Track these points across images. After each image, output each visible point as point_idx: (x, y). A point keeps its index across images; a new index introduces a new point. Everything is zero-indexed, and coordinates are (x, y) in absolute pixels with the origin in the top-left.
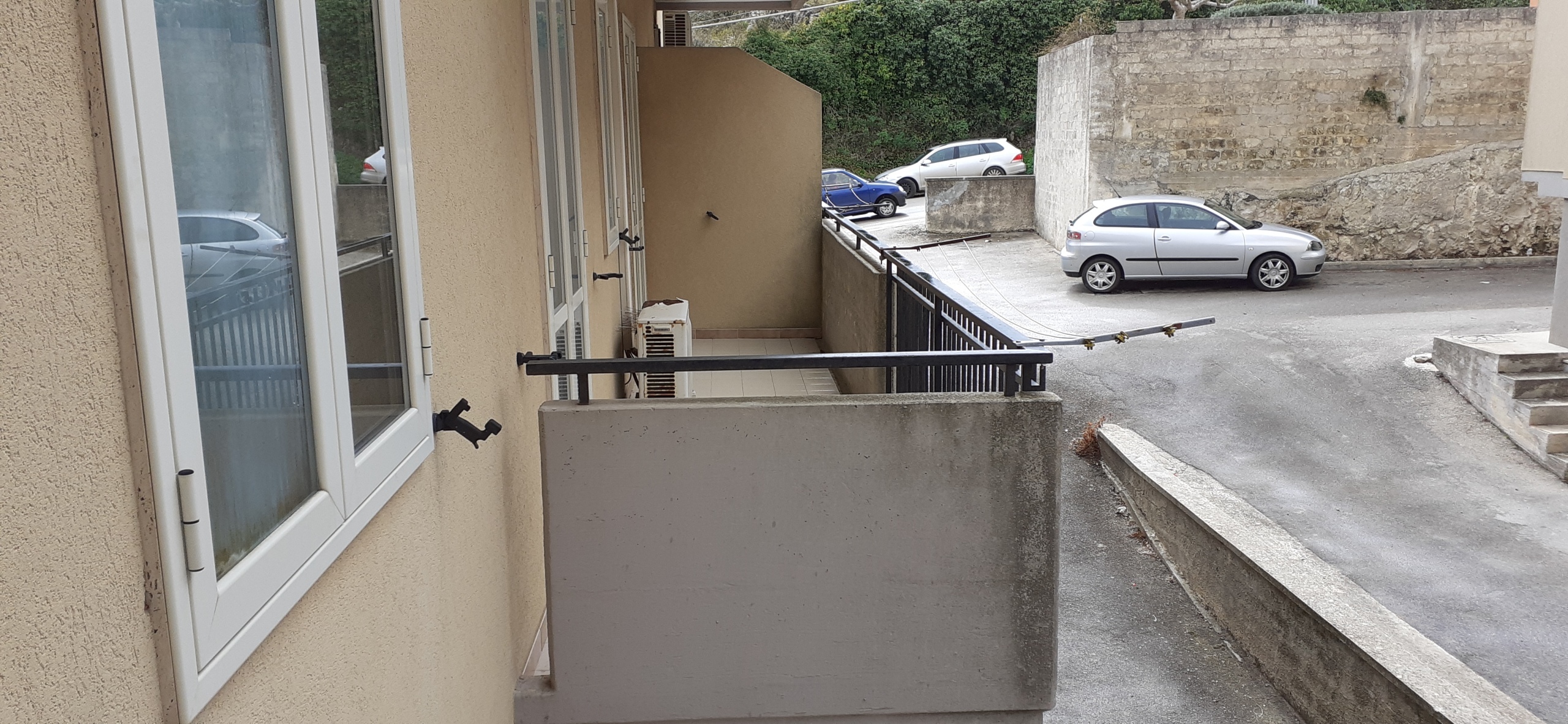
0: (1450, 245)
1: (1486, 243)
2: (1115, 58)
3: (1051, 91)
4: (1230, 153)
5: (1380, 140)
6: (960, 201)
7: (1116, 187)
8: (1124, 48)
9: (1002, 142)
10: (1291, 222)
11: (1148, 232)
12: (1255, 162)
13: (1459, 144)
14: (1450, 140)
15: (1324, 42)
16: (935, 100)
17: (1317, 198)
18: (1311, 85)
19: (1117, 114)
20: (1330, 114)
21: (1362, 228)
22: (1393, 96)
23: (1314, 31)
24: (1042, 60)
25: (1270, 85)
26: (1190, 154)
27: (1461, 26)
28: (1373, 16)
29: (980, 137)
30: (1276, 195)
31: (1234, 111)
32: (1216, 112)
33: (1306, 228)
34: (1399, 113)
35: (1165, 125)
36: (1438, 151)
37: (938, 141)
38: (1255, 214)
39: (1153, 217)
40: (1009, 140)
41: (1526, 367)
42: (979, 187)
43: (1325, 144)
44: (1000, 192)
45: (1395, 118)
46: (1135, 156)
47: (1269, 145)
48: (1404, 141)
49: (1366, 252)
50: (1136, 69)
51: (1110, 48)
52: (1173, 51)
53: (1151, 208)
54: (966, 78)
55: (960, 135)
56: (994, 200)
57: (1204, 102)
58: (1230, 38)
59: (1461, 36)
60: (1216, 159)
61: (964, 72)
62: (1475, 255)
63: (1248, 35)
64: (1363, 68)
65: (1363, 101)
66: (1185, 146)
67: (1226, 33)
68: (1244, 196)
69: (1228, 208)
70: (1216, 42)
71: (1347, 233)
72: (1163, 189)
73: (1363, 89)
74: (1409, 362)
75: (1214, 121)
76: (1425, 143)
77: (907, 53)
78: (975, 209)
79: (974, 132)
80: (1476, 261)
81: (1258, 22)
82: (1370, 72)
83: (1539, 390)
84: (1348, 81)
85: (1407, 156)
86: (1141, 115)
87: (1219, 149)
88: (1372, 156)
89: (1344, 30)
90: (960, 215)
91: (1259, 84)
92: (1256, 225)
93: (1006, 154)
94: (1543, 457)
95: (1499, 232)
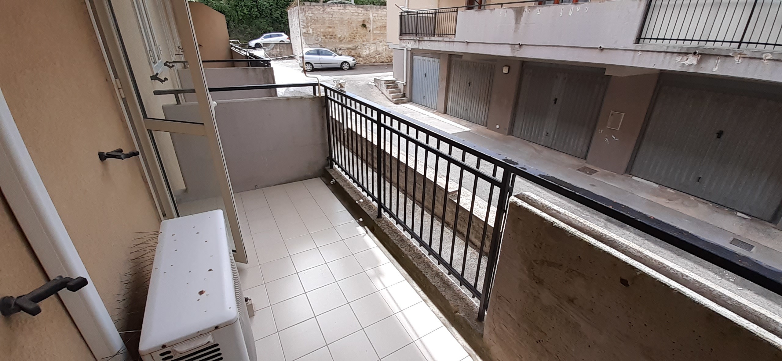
0: (381, 60)
1: (387, 60)
2: (305, 12)
3: (292, 20)
4: (335, 38)
5: (366, 36)
6: (273, 49)
7: (310, 45)
8: (307, 10)
9: (283, 34)
10: (349, 55)
11: (317, 57)
12: (341, 40)
13: (381, 37)
14: (380, 36)
15: (352, 11)
16: (262, 21)
17: (355, 49)
18: (351, 22)
19: (308, 27)
20: (355, 29)
21: (364, 56)
22: (367, 26)
23: (350, 8)
24: (289, 11)
25: (342, 21)
26: (326, 38)
27: (379, 10)
28: (362, 6)
29: (277, 32)
30: (346, 49)
31: (335, 27)
32: (330, 27)
33: (353, 56)
34: (369, 29)
35: (319, 30)
36: (378, 39)
37: (265, 33)
38: (342, 53)
39: (318, 53)
40: (285, 33)
41: (389, 82)
42: (277, 45)
43: (355, 36)
44: (283, 47)
45: (368, 31)
46: (313, 38)
47: (343, 36)
48: (370, 36)
49: (365, 62)
50: (311, 15)
51: (304, 9)
52: (319, 11)
53: (318, 51)
54: (270, 15)
55: (271, 31)
56: (282, 49)
57: (327, 25)
58: (331, 9)
59: (380, 12)
60: (332, 39)
61: (269, 13)
62: (386, 62)
63: (336, 8)
64: (361, 19)
65: (362, 26)
66: (324, 36)
67: (331, 7)
68: (339, 49)
69: (335, 51)
70: (328, 10)
71: (361, 58)
72: (321, 46)
73: (361, 23)
74: (370, 83)
75: (330, 30)
76: (375, 37)
77: (251, 6)
78: (277, 51)
79: (275, 31)
80: (386, 64)
81: (337, 5)
82: (362, 20)
83: (391, 87)
84: (359, 21)
85: (372, 40)
86: (313, 27)
87: (332, 37)
88: (365, 40)
89: (356, 8)
90: (273, 53)
91: (339, 21)
92: (341, 55)
93: (284, 37)
94: (391, 99)
95: (390, 57)
